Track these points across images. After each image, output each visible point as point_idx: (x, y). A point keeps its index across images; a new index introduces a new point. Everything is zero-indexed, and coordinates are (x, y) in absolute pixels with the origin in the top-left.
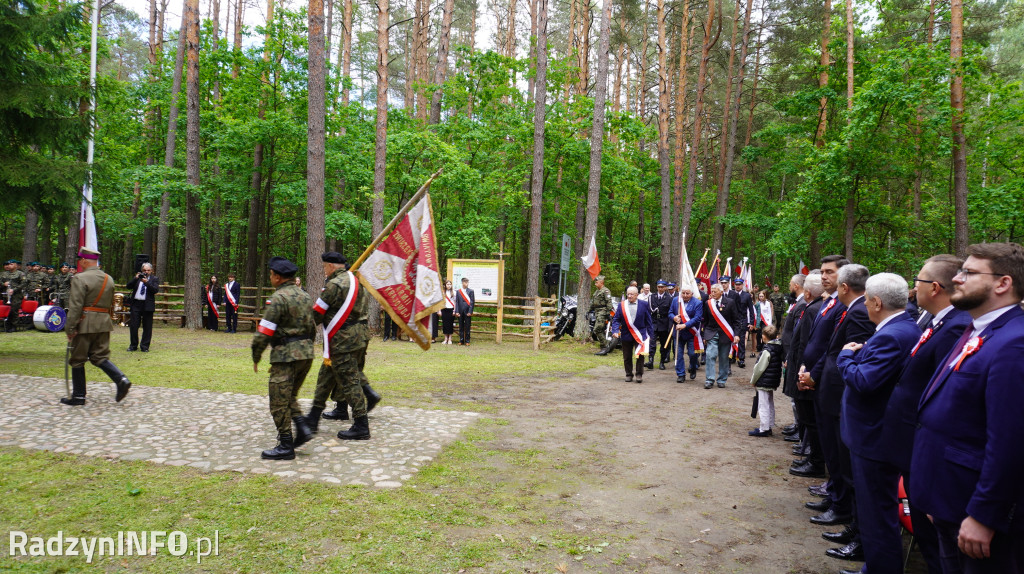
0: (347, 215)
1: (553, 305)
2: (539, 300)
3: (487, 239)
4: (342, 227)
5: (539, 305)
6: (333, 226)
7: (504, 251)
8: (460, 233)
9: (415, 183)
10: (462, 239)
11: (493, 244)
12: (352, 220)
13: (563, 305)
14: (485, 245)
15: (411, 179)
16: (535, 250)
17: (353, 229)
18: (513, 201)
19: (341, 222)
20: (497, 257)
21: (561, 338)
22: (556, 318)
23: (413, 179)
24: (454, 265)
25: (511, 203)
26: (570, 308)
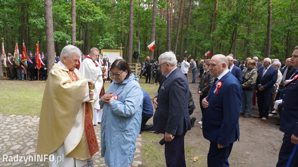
0: (61, 32)
1: (139, 66)
2: (137, 65)
3: (114, 43)
4: (59, 37)
5: (137, 66)
6: (56, 37)
7: (122, 47)
8: (103, 40)
9: (84, 20)
10: (104, 42)
11: (116, 45)
12: (63, 34)
13: (142, 66)
14: (113, 45)
15: (83, 19)
16: (131, 46)
17: (64, 38)
18: (121, 29)
19: (59, 35)
20: (120, 49)
21: (142, 77)
22: (140, 70)
23: (85, 19)
24: (104, 52)
25: (120, 30)
26: (144, 67)
